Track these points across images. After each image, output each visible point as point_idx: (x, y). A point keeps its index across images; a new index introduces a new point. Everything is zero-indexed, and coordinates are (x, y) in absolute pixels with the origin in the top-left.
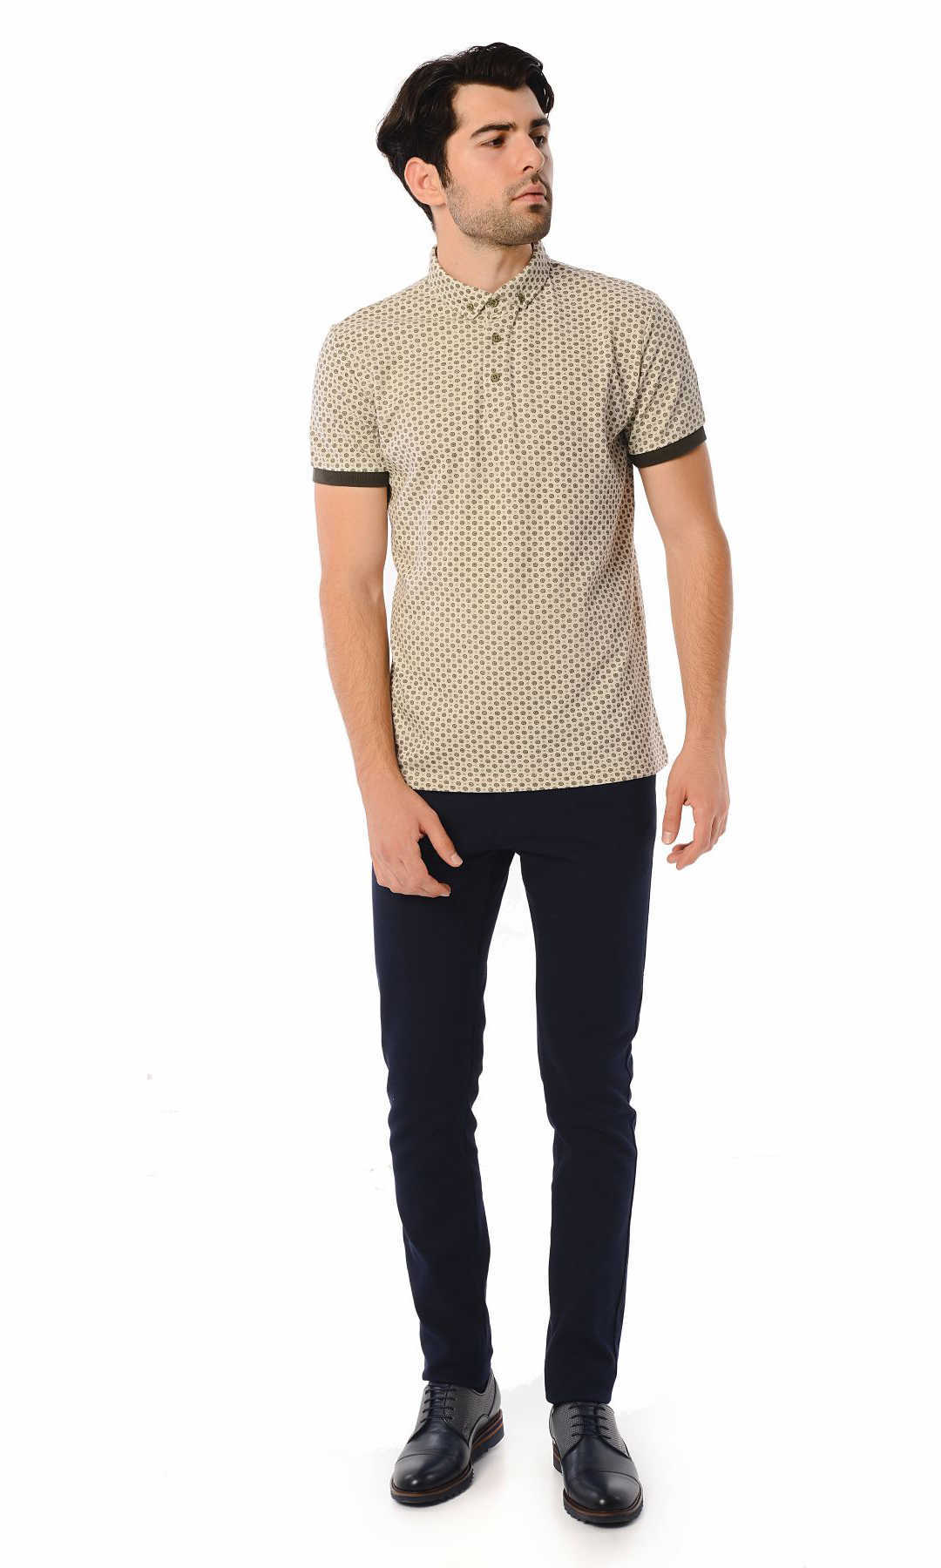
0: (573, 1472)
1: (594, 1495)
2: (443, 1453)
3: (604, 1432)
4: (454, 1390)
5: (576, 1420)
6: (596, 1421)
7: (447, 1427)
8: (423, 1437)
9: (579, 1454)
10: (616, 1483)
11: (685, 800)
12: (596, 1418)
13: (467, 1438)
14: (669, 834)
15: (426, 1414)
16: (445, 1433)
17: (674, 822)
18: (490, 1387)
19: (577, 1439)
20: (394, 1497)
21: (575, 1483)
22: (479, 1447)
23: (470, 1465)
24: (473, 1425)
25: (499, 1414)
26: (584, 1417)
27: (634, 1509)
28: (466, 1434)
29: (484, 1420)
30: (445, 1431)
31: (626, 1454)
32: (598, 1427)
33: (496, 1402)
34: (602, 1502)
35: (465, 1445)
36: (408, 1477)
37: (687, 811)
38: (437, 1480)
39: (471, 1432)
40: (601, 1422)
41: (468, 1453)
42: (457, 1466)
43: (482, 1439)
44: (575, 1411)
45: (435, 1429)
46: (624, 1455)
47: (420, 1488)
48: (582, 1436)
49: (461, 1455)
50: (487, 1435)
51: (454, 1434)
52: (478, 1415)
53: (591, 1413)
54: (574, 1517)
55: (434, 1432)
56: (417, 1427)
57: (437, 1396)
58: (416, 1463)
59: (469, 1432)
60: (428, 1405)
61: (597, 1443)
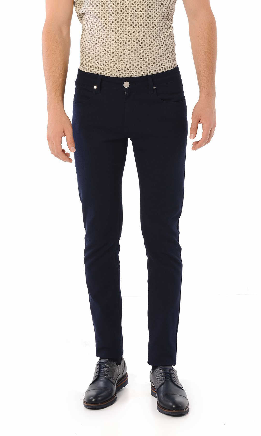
0: (161, 395)
1: (171, 404)
2: (105, 389)
3: (173, 379)
4: (109, 364)
5: (162, 375)
6: (170, 375)
7: (106, 378)
8: (96, 382)
9: (164, 387)
10: (178, 399)
11: (200, 121)
12: (170, 374)
13: (114, 383)
14: (192, 135)
15: (98, 373)
16: (105, 381)
17: (195, 130)
18: (122, 364)
19: (163, 382)
20: (85, 406)
21: (162, 400)
22: (118, 387)
23: (115, 394)
24: (117, 377)
25: (126, 374)
26: (165, 373)
27: (187, 410)
28: (114, 382)
29: (121, 376)
30: (105, 380)
31: (182, 388)
32: (171, 377)
33: (125, 369)
34: (174, 406)
35: (114, 386)
36: (91, 398)
37: (200, 126)
38: (102, 400)
39: (116, 381)
40: (172, 375)
41: (115, 389)
42: (111, 394)
43: (120, 383)
44: (162, 371)
45: (101, 380)
46: (181, 388)
47: (96, 402)
48: (165, 380)
49: (112, 390)
50: (122, 382)
51: (108, 381)
52: (118, 375)
53: (168, 372)
54: (162, 413)
55: (101, 381)
56: (94, 379)
57: (102, 366)
58: (93, 393)
59: (115, 380)
60: (98, 370)
61: (171, 384)
